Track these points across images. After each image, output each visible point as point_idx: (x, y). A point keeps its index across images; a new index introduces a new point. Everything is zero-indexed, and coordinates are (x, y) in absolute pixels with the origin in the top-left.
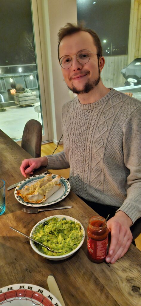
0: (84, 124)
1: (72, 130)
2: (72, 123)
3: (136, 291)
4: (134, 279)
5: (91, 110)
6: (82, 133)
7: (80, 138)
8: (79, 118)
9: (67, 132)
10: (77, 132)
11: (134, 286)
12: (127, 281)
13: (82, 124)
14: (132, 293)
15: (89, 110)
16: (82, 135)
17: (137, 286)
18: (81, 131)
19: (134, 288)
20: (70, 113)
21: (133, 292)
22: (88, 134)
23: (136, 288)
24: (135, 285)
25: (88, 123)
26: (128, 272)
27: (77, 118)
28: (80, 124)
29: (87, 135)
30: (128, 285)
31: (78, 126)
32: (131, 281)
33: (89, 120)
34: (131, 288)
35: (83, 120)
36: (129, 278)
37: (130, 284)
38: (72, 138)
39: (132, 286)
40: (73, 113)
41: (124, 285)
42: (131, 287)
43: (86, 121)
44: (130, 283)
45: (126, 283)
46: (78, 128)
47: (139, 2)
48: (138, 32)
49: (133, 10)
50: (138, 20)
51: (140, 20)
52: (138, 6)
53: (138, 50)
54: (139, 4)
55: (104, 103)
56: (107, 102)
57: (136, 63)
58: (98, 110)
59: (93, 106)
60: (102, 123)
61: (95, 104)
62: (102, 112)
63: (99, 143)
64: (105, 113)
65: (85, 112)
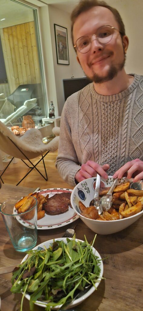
1: (95, 129)
2: (92, 122)
5: (119, 101)
8: (102, 113)
9: (87, 134)
13: (109, 120)
15: (116, 102)
18: (109, 128)
20: (85, 111)
27: (99, 114)
28: (106, 119)
31: (103, 123)
38: (97, 140)
40: (90, 109)
43: (115, 115)
46: (103, 126)
47: (8, 32)
48: (14, 60)
49: (4, 41)
50: (11, 50)
51: (13, 50)
52: (9, 37)
53: (18, 78)
54: (9, 35)
55: (134, 90)
56: (136, 89)
57: (21, 89)
58: (128, 99)
59: (122, 96)
60: (138, 113)
61: (125, 92)
62: (135, 101)
63: (140, 137)
64: (139, 100)
65: (110, 105)
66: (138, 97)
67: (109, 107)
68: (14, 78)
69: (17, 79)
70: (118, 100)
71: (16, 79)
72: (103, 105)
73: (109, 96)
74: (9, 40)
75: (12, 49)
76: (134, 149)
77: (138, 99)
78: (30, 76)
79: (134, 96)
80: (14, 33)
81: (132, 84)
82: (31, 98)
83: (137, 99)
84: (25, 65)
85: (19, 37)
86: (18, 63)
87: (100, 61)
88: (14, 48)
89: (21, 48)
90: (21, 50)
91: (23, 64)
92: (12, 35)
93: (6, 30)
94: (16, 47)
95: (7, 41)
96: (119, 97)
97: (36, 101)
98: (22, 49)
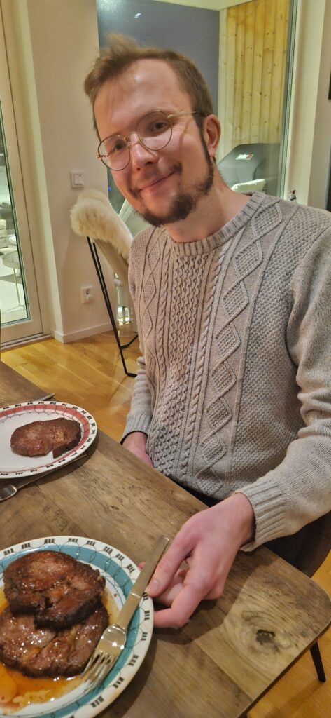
0: (187, 293)
1: (161, 309)
2: (158, 291)
3: (265, 642)
4: (261, 615)
5: (203, 256)
6: (185, 318)
7: (180, 330)
8: (175, 277)
9: (149, 316)
10: (172, 314)
11: (260, 631)
12: (243, 620)
13: (183, 293)
14: (257, 645)
15: (198, 257)
16: (185, 322)
17: (269, 629)
18: (181, 311)
19: (261, 634)
20: (153, 266)
21: (259, 643)
22: (199, 318)
23: (266, 634)
24: (264, 629)
25: (197, 290)
26: (245, 602)
27: (170, 279)
28: (179, 292)
29: (198, 322)
30: (248, 629)
31: (173, 300)
32: (252, 621)
33: (201, 282)
34: (255, 636)
35: (184, 283)
36: (249, 614)
37: (252, 626)
38: (161, 332)
39: (256, 632)
40: (159, 266)
41: (237, 631)
42: (253, 632)
43: (193, 284)
44: (251, 624)
45: (242, 625)
46: (173, 305)
47: (237, 18)
48: (238, 85)
49: (225, 38)
50: (236, 60)
51: (241, 59)
52: (237, 28)
53: (240, 127)
54: (237, 25)
55: (236, 233)
56: (243, 229)
57: (238, 155)
58: (221, 253)
59: (209, 246)
60: (232, 286)
61: (214, 238)
62: (231, 259)
63: (229, 341)
64: (240, 258)
65: (188, 263)
66: (241, 250)
67: (186, 268)
68: (231, 127)
69: (238, 129)
70: (203, 254)
71: (236, 128)
72: (177, 261)
73: (185, 243)
74: (236, 35)
75: (240, 57)
76: (217, 365)
77: (239, 256)
78: (267, 124)
79: (233, 248)
80: (250, 21)
81: (234, 219)
82: (254, 179)
83: (236, 256)
84: (260, 96)
85: (260, 28)
86: (247, 89)
87: (154, 184)
88: (243, 56)
89: (260, 56)
90: (258, 60)
91: (257, 95)
92: (245, 23)
93: (233, 12)
94: (249, 51)
95: (232, 39)
96: (203, 247)
97: (263, 185)
98: (261, 59)
